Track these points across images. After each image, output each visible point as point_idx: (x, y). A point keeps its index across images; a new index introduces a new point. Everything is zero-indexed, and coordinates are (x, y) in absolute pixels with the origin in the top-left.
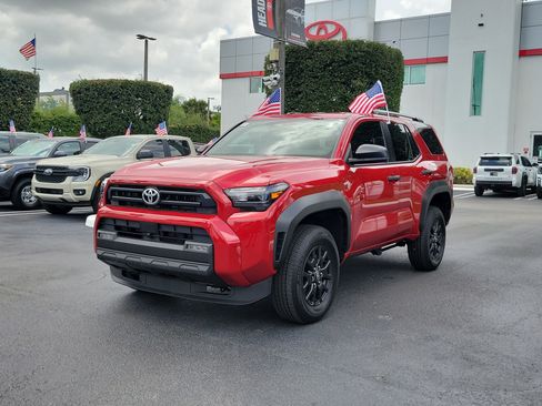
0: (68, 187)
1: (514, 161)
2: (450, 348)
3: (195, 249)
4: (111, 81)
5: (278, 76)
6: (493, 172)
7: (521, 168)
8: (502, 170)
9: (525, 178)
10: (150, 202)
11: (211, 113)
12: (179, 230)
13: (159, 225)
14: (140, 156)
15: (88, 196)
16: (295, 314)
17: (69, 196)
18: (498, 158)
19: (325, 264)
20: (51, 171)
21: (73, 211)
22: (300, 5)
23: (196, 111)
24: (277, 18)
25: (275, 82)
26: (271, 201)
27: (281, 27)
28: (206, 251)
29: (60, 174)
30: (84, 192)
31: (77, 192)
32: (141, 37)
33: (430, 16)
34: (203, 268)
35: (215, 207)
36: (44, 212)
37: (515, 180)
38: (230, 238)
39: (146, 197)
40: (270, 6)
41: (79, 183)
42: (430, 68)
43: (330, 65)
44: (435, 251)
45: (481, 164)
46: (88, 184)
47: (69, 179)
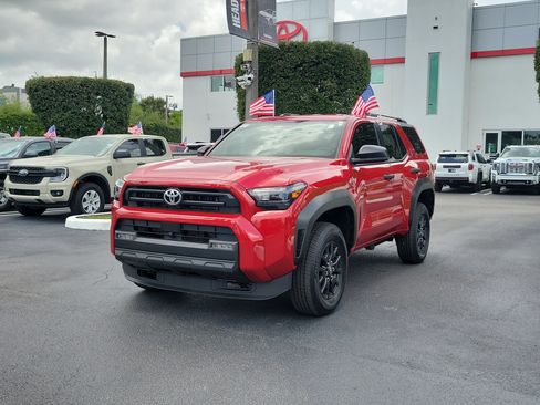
0: (45, 187)
1: (470, 157)
2: (459, 334)
3: (219, 247)
4: (70, 79)
5: (251, 76)
6: (451, 169)
7: (477, 165)
8: (459, 167)
9: (480, 174)
10: (172, 203)
11: (169, 111)
12: (202, 230)
13: (181, 224)
14: (116, 156)
15: (65, 197)
16: (312, 307)
17: (46, 197)
18: (455, 155)
19: (336, 258)
20: (26, 172)
21: (46, 213)
22: (272, 6)
23: (154, 110)
24: (251, 19)
25: (249, 82)
26: (291, 199)
27: (254, 29)
28: (231, 249)
29: (36, 175)
30: (62, 192)
31: (54, 193)
32: (100, 34)
33: (387, 19)
34: (229, 266)
35: (239, 207)
36: (17, 214)
37: (472, 177)
38: (254, 236)
39: (167, 198)
40: (243, 8)
41: (57, 184)
42: (387, 68)
43: (301, 65)
44: (422, 245)
45: (440, 161)
46: (66, 185)
47: (46, 180)
